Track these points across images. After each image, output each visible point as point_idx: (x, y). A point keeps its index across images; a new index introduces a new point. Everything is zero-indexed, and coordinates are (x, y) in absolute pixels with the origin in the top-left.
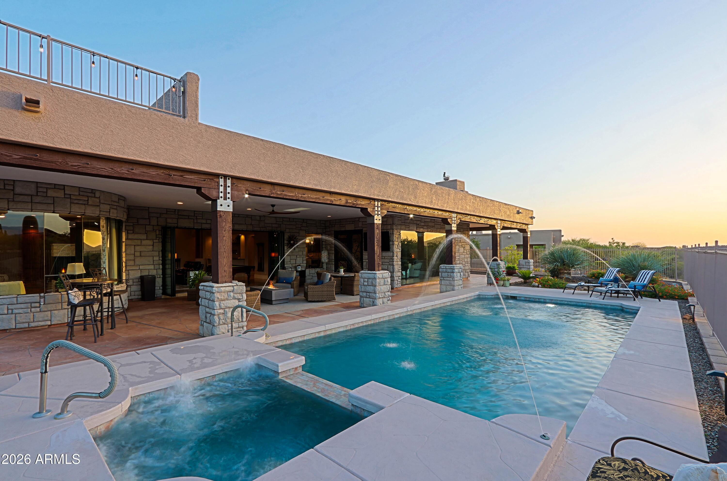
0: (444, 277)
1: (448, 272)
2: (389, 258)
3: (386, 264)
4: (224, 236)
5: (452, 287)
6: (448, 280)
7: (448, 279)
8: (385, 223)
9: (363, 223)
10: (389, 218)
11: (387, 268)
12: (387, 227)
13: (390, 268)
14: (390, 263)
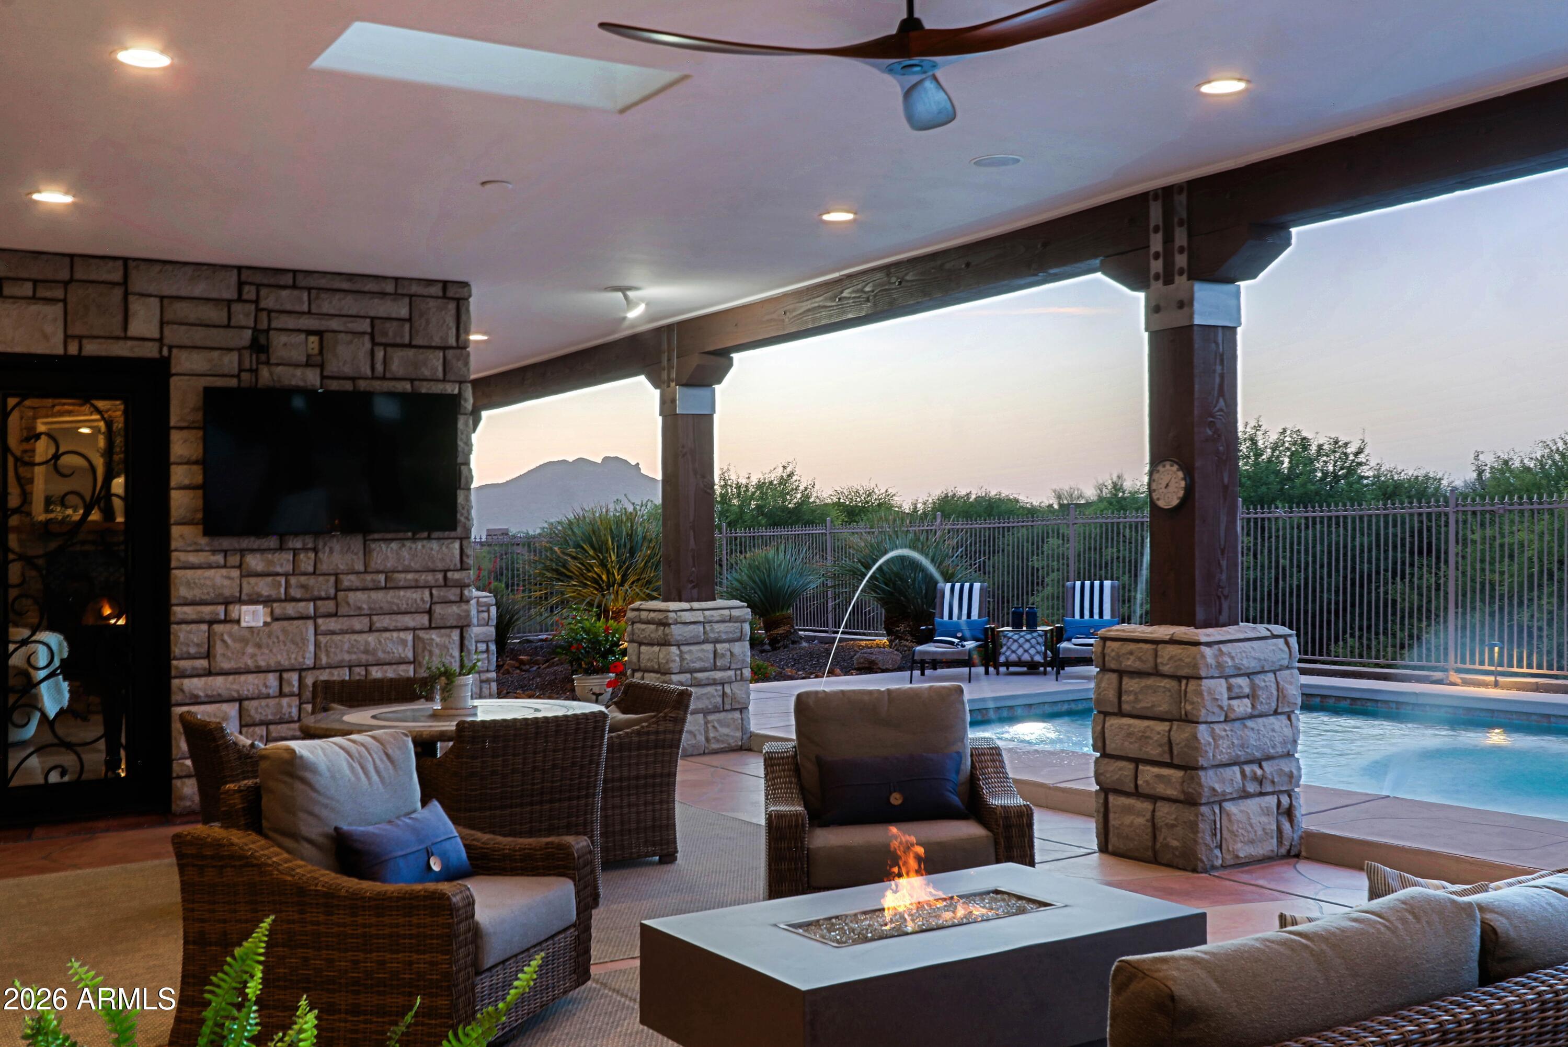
0: (692, 671)
1: (716, 641)
2: (430, 578)
3: (409, 621)
5: (737, 715)
6: (714, 683)
7: (718, 675)
8: (402, 337)
9: (182, 310)
10: (432, 303)
11: (408, 653)
12: (415, 363)
13: (443, 648)
14: (438, 610)
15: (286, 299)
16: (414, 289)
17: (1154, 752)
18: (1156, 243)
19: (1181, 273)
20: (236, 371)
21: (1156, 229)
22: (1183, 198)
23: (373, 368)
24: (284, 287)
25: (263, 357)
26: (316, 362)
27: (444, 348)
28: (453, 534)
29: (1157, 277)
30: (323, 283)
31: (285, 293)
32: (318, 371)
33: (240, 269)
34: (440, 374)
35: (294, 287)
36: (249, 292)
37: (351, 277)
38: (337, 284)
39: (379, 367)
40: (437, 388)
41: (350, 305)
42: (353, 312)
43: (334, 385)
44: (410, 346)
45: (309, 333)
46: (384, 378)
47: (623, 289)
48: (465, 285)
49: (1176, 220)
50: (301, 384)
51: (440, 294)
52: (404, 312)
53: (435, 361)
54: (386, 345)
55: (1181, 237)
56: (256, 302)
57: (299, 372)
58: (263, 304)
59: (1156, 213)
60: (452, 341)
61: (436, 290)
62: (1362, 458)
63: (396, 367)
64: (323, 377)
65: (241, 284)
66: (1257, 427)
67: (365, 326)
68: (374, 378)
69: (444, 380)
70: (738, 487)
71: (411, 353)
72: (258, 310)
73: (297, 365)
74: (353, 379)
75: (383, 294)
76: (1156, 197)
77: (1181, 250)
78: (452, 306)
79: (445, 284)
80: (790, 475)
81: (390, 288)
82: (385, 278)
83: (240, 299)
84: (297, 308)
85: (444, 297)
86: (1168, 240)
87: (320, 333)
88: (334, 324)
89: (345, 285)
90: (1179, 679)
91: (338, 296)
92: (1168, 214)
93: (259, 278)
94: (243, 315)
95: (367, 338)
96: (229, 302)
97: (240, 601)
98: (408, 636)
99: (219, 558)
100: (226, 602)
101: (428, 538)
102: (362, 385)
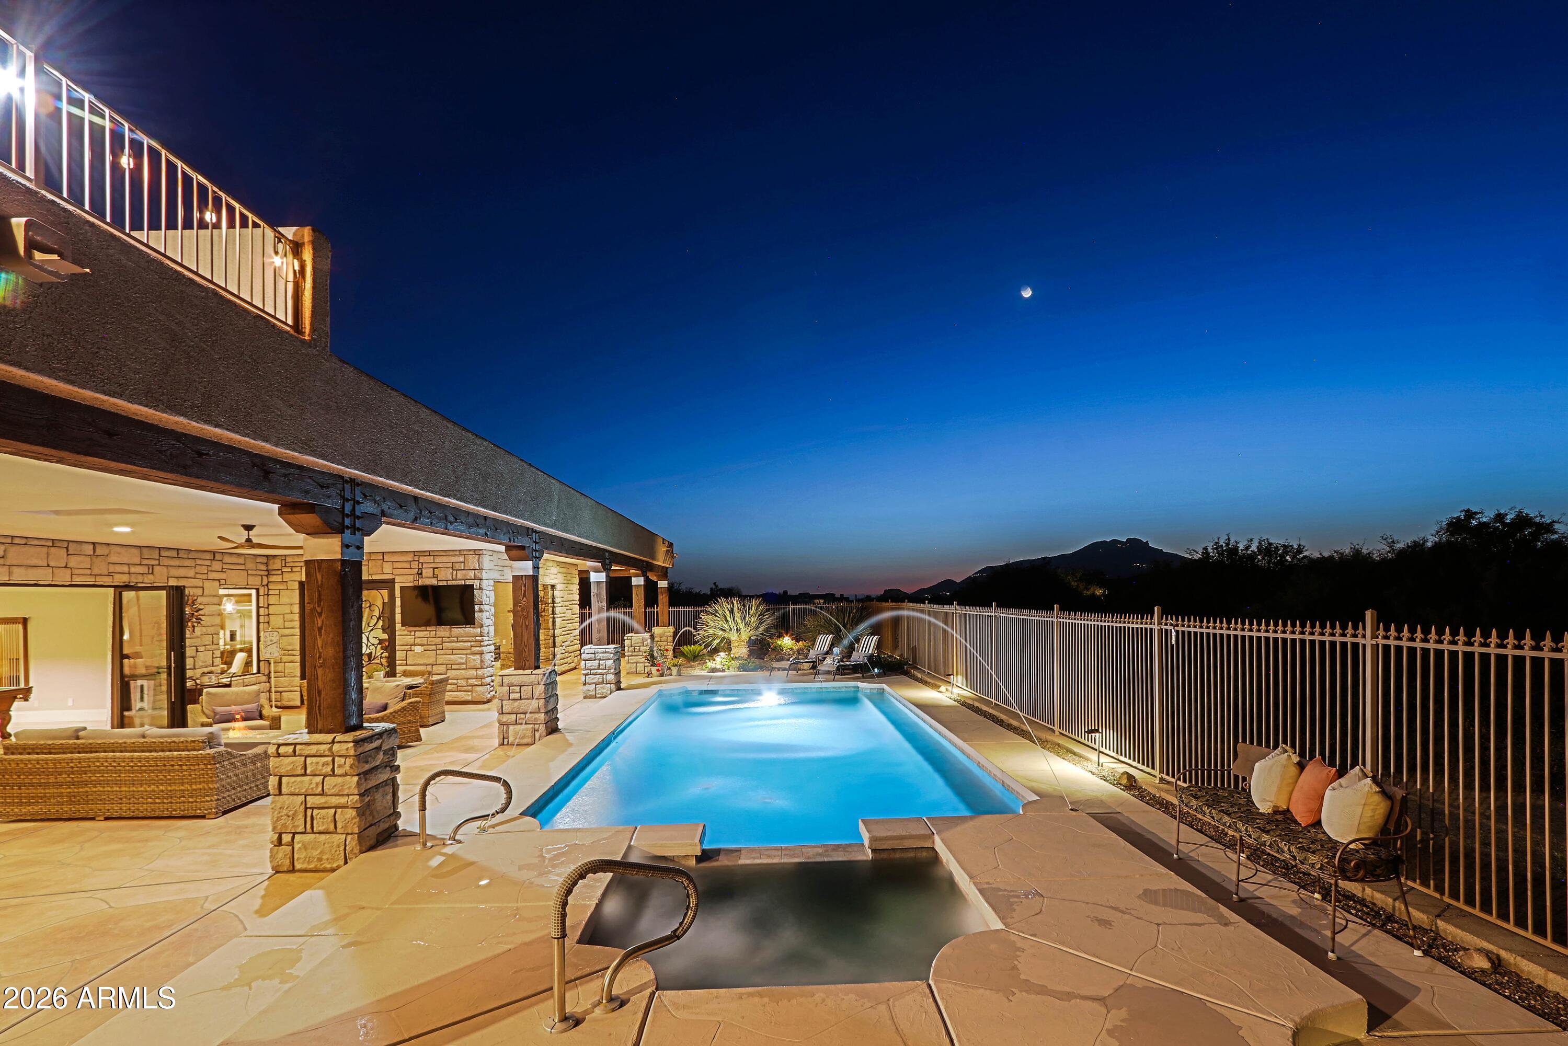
3: (465, 652)
4: (351, 620)
8: (461, 567)
9: (396, 565)
10: (470, 556)
11: (464, 661)
12: (465, 575)
13: (474, 660)
14: (474, 649)
16: (465, 553)
20: (411, 581)
23: (452, 577)
25: (420, 576)
26: (435, 576)
27: (475, 570)
30: (437, 554)
31: (427, 557)
32: (436, 579)
33: (415, 552)
34: (469, 578)
35: (430, 555)
36: (417, 558)
37: (446, 551)
38: (441, 553)
39: (454, 577)
40: (468, 582)
41: (445, 559)
42: (447, 561)
43: (441, 584)
44: (463, 570)
45: (434, 568)
46: (455, 580)
50: (432, 583)
51: (473, 553)
52: (461, 559)
53: (472, 574)
54: (456, 570)
56: (419, 561)
57: (431, 580)
60: (477, 567)
63: (459, 576)
64: (438, 581)
65: (415, 556)
67: (451, 565)
68: (452, 580)
69: (470, 580)
71: (464, 572)
72: (420, 563)
73: (430, 578)
74: (446, 581)
75: (455, 555)
78: (477, 557)
79: (475, 550)
81: (458, 553)
82: (456, 550)
84: (431, 561)
85: (475, 554)
87: (436, 568)
88: (440, 565)
89: (444, 554)
91: (442, 557)
93: (420, 554)
94: (414, 565)
95: (451, 569)
96: (412, 561)
97: (415, 645)
98: (464, 656)
99: (409, 633)
100: (411, 645)
101: (470, 627)
102: (450, 583)
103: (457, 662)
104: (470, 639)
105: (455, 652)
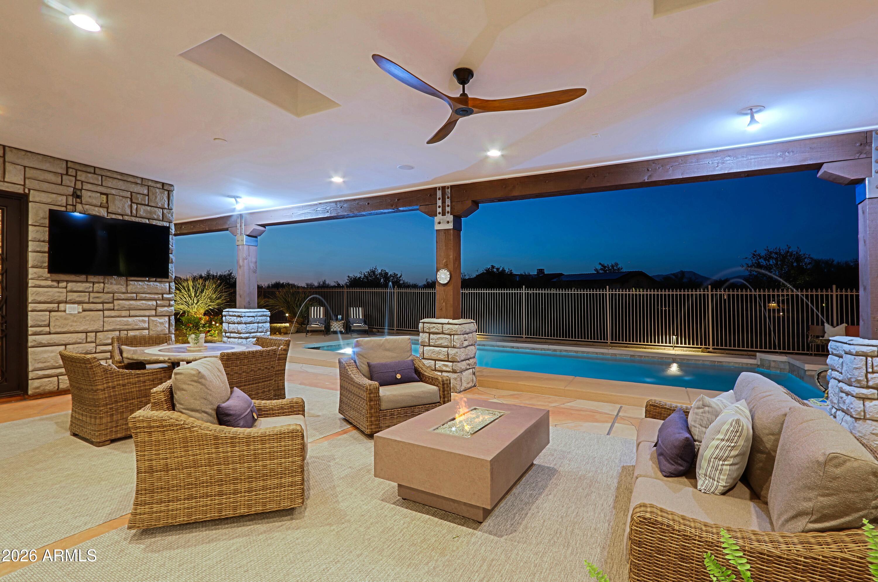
1: (258, 323)
3: (147, 313)
8: (145, 201)
10: (158, 190)
11: (146, 325)
12: (150, 212)
13: (162, 323)
14: (160, 309)
15: (91, 178)
16: (150, 183)
17: (442, 357)
18: (439, 203)
19: (448, 212)
20: (65, 204)
21: (439, 199)
22: (449, 190)
23: (131, 212)
24: (90, 173)
25: (78, 200)
26: (105, 206)
27: (163, 209)
28: (166, 280)
29: (439, 213)
30: (109, 174)
31: (90, 175)
32: (106, 210)
33: (67, 161)
34: (161, 218)
35: (94, 173)
36: (72, 172)
37: (122, 174)
38: (115, 176)
39: (134, 212)
40: (160, 224)
41: (121, 185)
42: (123, 188)
43: (113, 217)
44: (148, 205)
45: (102, 194)
46: (136, 217)
47: (235, 197)
48: (172, 186)
49: (446, 197)
50: (98, 214)
51: (161, 187)
52: (146, 192)
53: (160, 212)
54: (137, 204)
55: (448, 202)
56: (76, 177)
57: (96, 209)
58: (78, 178)
59: (439, 194)
60: (166, 206)
61: (159, 186)
62: (401, 279)
63: (142, 213)
64: (108, 213)
65: (67, 168)
66: (376, 269)
67: (128, 195)
68: (131, 216)
69: (163, 221)
70: (213, 276)
71: (148, 208)
72: (76, 180)
73: (95, 206)
74: (122, 215)
75: (137, 183)
76: (439, 189)
77: (448, 206)
78: (166, 193)
79: (163, 184)
80: (231, 273)
81: (139, 181)
82: (137, 177)
83: (67, 174)
84: (96, 182)
85: (163, 189)
86: (444, 202)
87: (107, 195)
88: (113, 192)
89: (119, 177)
90: (451, 335)
91: (116, 181)
92: (444, 194)
93: (77, 167)
94: (69, 181)
95: (129, 200)
96: (62, 175)
97: (66, 302)
98: (146, 319)
99: (55, 284)
100: (59, 303)
101: (156, 281)
102: (126, 218)
103: (137, 327)
104: (156, 296)
105: (132, 313)
